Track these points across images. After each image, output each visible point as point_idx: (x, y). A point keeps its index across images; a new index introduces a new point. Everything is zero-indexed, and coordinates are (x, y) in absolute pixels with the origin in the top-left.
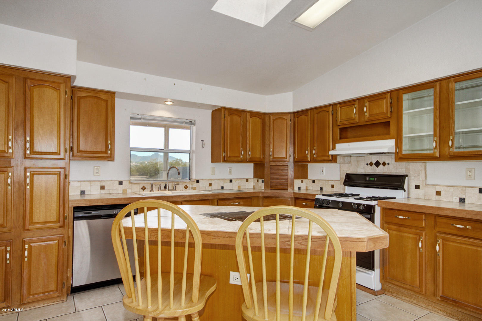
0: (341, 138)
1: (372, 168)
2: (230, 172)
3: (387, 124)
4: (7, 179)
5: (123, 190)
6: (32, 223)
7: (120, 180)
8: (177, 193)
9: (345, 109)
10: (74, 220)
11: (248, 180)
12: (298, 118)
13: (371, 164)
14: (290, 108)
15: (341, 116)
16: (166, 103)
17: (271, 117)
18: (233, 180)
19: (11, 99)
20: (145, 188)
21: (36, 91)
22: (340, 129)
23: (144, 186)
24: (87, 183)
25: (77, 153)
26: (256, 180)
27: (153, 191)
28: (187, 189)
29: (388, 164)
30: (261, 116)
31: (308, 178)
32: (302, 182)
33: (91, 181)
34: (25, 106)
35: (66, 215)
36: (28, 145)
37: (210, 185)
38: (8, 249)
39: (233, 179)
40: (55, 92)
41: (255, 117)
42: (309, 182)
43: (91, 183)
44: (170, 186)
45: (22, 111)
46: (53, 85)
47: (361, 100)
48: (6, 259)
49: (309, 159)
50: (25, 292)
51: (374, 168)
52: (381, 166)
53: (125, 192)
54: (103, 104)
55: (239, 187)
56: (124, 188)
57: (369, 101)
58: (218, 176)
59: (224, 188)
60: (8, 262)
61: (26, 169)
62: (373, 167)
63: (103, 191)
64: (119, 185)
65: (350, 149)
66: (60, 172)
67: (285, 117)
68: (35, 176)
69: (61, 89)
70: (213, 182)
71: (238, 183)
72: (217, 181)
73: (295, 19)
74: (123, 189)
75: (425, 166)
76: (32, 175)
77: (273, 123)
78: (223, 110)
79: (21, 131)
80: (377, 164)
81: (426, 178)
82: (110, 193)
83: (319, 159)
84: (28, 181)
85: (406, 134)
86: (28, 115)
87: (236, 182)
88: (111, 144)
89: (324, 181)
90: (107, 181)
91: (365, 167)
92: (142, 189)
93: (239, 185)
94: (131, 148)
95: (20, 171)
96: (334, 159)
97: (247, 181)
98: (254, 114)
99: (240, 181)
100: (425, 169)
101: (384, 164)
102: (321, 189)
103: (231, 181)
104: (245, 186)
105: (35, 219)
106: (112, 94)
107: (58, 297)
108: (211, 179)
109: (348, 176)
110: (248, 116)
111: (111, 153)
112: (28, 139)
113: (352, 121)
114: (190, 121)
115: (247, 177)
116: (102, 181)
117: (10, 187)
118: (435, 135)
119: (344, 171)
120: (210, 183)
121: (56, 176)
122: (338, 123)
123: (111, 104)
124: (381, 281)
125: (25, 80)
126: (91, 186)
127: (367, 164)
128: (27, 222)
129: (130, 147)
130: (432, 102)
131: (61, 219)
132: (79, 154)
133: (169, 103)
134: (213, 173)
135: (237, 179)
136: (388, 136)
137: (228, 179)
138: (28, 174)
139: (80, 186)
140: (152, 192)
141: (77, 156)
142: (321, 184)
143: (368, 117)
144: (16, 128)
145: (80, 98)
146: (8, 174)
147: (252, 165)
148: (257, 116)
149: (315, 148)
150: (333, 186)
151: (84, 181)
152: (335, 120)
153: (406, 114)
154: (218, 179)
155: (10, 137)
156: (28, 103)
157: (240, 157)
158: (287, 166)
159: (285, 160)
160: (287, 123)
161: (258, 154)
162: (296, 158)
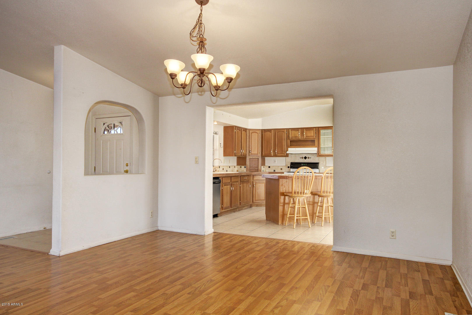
0: (290, 146)
1: (302, 160)
3: (313, 141)
9: (293, 132)
11: (235, 166)
12: (264, 132)
13: (302, 158)
15: (292, 135)
17: (250, 131)
22: (290, 141)
26: (239, 166)
29: (310, 158)
30: (246, 130)
31: (266, 165)
42: (266, 167)
47: (302, 129)
49: (272, 155)
52: (307, 159)
57: (306, 130)
67: (257, 132)
75: (326, 159)
77: (251, 134)
78: (234, 127)
80: (305, 158)
81: (326, 164)
83: (279, 155)
85: (322, 146)
89: (276, 167)
96: (287, 155)
100: (326, 160)
101: (309, 158)
102: (274, 171)
109: (292, 163)
110: (242, 131)
113: (297, 138)
114: (216, 132)
118: (332, 147)
119: (290, 161)
122: (290, 138)
127: (300, 158)
130: (331, 134)
136: (314, 146)
137: (229, 166)
142: (274, 168)
143: (305, 137)
147: (236, 158)
149: (276, 149)
150: (281, 169)
152: (288, 137)
153: (322, 137)
157: (240, 153)
158: (258, 159)
159: (257, 155)
160: (258, 135)
161: (245, 151)
162: (264, 154)
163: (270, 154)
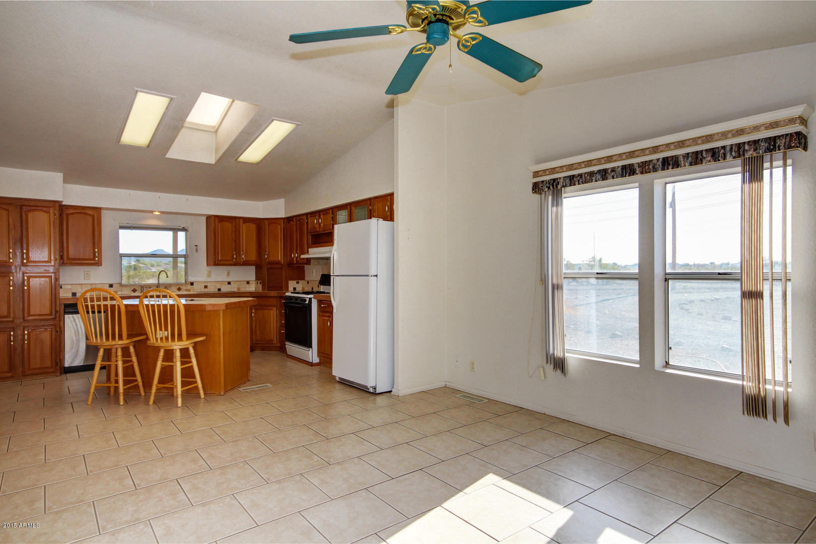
0: (312, 244)
2: (228, 274)
4: (10, 282)
6: (29, 315)
7: (111, 282)
9: (312, 219)
10: (64, 315)
12: (288, 223)
14: (282, 214)
15: (311, 224)
16: (154, 213)
17: (266, 222)
19: (11, 222)
20: (136, 290)
21: (30, 215)
22: (311, 236)
23: (134, 289)
24: (78, 286)
25: (67, 260)
26: (256, 282)
28: (181, 291)
30: (256, 221)
32: (298, 283)
33: (82, 284)
34: (22, 226)
35: (57, 309)
36: (25, 256)
37: (206, 287)
38: (12, 333)
39: (231, 281)
40: (46, 215)
41: (249, 222)
42: (305, 282)
43: (82, 286)
45: (19, 230)
46: (44, 209)
47: (319, 213)
48: (11, 341)
50: (26, 366)
54: (90, 218)
55: (239, 289)
56: (115, 290)
58: (214, 278)
59: (222, 290)
60: (12, 343)
61: (23, 274)
64: (110, 287)
65: (321, 253)
66: (51, 276)
67: (279, 222)
68: (31, 279)
69: (51, 212)
70: (209, 285)
71: (238, 285)
73: (239, 157)
76: (29, 278)
78: (213, 218)
79: (19, 245)
83: (300, 261)
84: (26, 283)
86: (24, 233)
87: (235, 283)
88: (98, 252)
89: (313, 281)
90: (98, 284)
92: (133, 291)
93: (238, 287)
94: (120, 254)
95: (20, 275)
97: (248, 283)
98: (247, 220)
99: (239, 283)
102: (312, 289)
103: (229, 283)
104: (246, 286)
105: (32, 313)
106: (98, 210)
107: (52, 372)
108: (207, 282)
109: (322, 276)
110: (241, 222)
111: (98, 260)
112: (25, 251)
113: (316, 231)
114: (183, 228)
115: (248, 280)
116: (93, 284)
117: (11, 288)
119: (324, 272)
120: (206, 285)
121: (48, 279)
122: (310, 231)
123: (98, 218)
124: (318, 356)
125: (21, 206)
126: (82, 288)
128: (26, 315)
129: (120, 252)
131: (54, 312)
132: (68, 261)
133: (157, 213)
134: (209, 276)
135: (236, 281)
138: (26, 278)
139: (72, 289)
141: (66, 263)
142: (312, 284)
143: (323, 227)
144: (15, 244)
145: (68, 215)
146: (10, 278)
147: (253, 268)
148: (251, 221)
149: (298, 252)
150: (318, 286)
151: (75, 284)
152: (308, 227)
154: (214, 282)
155: (11, 251)
156: (24, 224)
157: (232, 260)
158: (281, 268)
159: (278, 263)
160: (281, 228)
161: (253, 257)
162: (288, 260)
163: (293, 260)
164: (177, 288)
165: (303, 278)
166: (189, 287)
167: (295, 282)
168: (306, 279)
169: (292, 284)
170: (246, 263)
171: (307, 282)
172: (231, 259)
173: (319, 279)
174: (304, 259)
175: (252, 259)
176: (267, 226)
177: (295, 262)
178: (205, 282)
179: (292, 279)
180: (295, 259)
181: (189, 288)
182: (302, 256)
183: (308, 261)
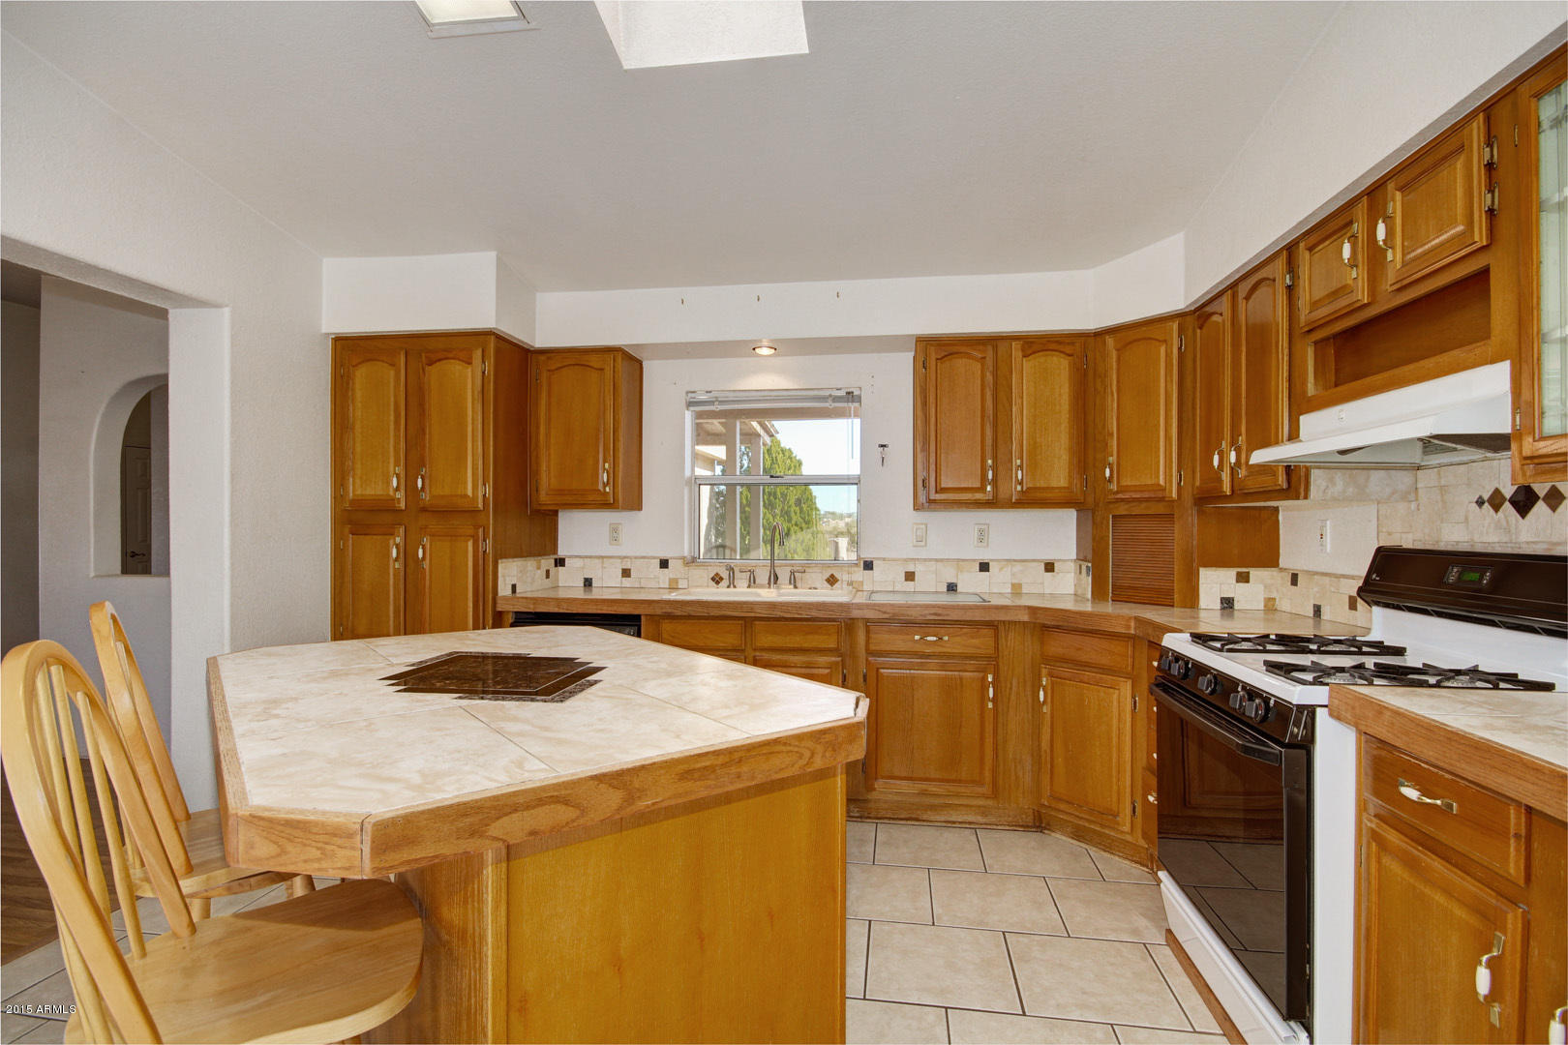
1: (1499, 521)
2: (982, 537)
3: (1483, 283)
4: (393, 549)
5: (671, 581)
7: (664, 555)
8: (799, 595)
9: (1323, 251)
11: (1053, 564)
12: (1201, 328)
13: (1498, 501)
14: (1177, 297)
16: (757, 350)
17: (1110, 343)
18: (991, 564)
20: (721, 579)
22: (1315, 344)
23: (717, 574)
24: (597, 561)
27: (735, 587)
28: (837, 586)
30: (1073, 344)
31: (1281, 565)
32: (1243, 578)
33: (602, 557)
34: (420, 404)
36: (423, 482)
37: (910, 576)
39: (992, 560)
41: (1046, 350)
42: (1282, 578)
43: (603, 563)
44: (784, 575)
45: (416, 415)
47: (1377, 193)
51: (1507, 522)
52: (1541, 509)
53: (673, 586)
54: (595, 379)
55: (1017, 589)
56: (671, 576)
57: (1400, 189)
58: (936, 548)
59: (960, 589)
61: (421, 528)
62: (1506, 517)
63: (627, 582)
64: (661, 567)
66: (475, 536)
67: (1159, 334)
69: (473, 361)
70: (919, 570)
71: (1013, 575)
72: (933, 566)
74: (670, 579)
77: (1119, 363)
78: (919, 347)
79: (414, 454)
82: (643, 585)
83: (1251, 484)
87: (1005, 569)
88: (613, 470)
89: (1327, 579)
90: (636, 558)
91: (1471, 518)
92: (713, 579)
93: (1015, 581)
95: (415, 534)
96: (1293, 483)
97: (1049, 567)
98: (1036, 344)
99: (1018, 567)
101: (1553, 499)
102: (1317, 610)
103: (984, 567)
104: (1042, 583)
106: (613, 353)
108: (913, 560)
110: (1017, 354)
111: (612, 493)
112: (423, 470)
113: (1345, 303)
114: (848, 393)
115: (1049, 557)
116: (625, 557)
117: (396, 566)
119: (1390, 534)
120: (911, 570)
121: (468, 543)
122: (1302, 322)
123: (613, 377)
126: (603, 568)
127: (1480, 502)
133: (765, 351)
134: (921, 540)
135: (1009, 561)
136: (1478, 349)
137: (974, 560)
139: (583, 568)
140: (732, 589)
142: (1316, 589)
143: (1398, 267)
144: (406, 452)
145: (550, 373)
146: (394, 540)
147: (1070, 516)
148: (1053, 346)
149: (1240, 442)
150: (1352, 603)
151: (590, 557)
152: (1296, 311)
154: (937, 560)
155: (398, 469)
157: (982, 489)
158: (1169, 517)
159: (1158, 496)
160: (1168, 355)
161: (1059, 475)
162: (1198, 483)
163: (1220, 480)
164: (827, 575)
165: (1269, 558)
166: (860, 574)
167: (1231, 574)
168: (1282, 563)
169: (1214, 583)
170: (1032, 499)
171: (1289, 578)
172: (978, 485)
173: (1361, 567)
174: (1266, 469)
175: (1054, 484)
176: (1114, 354)
177: (1227, 489)
178: (906, 560)
179: (1219, 562)
180: (1226, 477)
181: (861, 579)
182: (1259, 457)
183: (1294, 480)
